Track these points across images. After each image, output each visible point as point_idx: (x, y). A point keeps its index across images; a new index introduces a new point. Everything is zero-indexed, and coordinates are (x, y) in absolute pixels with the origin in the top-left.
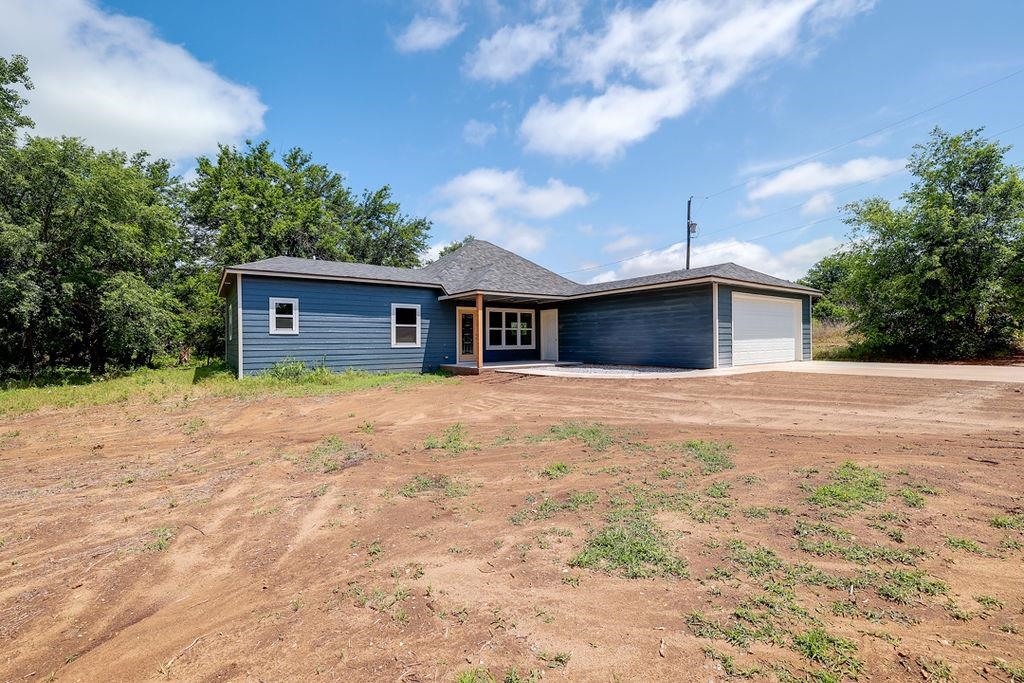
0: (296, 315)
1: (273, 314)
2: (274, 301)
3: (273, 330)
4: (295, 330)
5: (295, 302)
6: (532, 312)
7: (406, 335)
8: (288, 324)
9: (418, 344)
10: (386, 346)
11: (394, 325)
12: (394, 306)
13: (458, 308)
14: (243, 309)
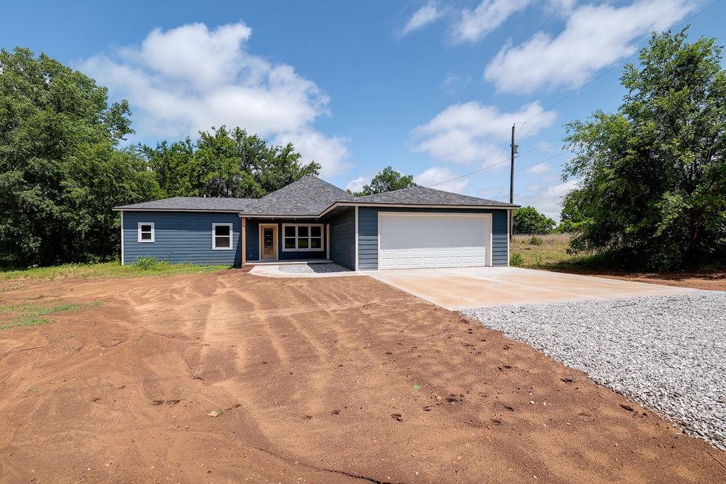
0: (153, 232)
1: (140, 232)
2: (140, 224)
3: (140, 240)
4: (153, 240)
5: (152, 224)
6: (322, 226)
7: (222, 242)
8: (148, 236)
9: (231, 247)
10: (209, 249)
11: (214, 236)
12: (214, 225)
13: (260, 225)
14: (124, 229)
